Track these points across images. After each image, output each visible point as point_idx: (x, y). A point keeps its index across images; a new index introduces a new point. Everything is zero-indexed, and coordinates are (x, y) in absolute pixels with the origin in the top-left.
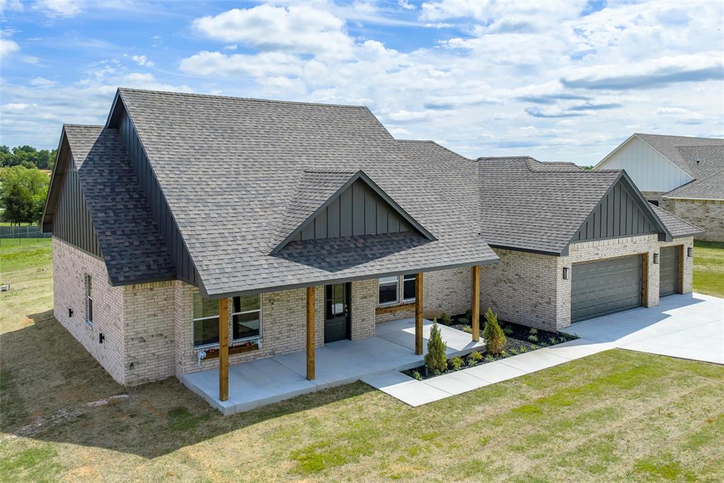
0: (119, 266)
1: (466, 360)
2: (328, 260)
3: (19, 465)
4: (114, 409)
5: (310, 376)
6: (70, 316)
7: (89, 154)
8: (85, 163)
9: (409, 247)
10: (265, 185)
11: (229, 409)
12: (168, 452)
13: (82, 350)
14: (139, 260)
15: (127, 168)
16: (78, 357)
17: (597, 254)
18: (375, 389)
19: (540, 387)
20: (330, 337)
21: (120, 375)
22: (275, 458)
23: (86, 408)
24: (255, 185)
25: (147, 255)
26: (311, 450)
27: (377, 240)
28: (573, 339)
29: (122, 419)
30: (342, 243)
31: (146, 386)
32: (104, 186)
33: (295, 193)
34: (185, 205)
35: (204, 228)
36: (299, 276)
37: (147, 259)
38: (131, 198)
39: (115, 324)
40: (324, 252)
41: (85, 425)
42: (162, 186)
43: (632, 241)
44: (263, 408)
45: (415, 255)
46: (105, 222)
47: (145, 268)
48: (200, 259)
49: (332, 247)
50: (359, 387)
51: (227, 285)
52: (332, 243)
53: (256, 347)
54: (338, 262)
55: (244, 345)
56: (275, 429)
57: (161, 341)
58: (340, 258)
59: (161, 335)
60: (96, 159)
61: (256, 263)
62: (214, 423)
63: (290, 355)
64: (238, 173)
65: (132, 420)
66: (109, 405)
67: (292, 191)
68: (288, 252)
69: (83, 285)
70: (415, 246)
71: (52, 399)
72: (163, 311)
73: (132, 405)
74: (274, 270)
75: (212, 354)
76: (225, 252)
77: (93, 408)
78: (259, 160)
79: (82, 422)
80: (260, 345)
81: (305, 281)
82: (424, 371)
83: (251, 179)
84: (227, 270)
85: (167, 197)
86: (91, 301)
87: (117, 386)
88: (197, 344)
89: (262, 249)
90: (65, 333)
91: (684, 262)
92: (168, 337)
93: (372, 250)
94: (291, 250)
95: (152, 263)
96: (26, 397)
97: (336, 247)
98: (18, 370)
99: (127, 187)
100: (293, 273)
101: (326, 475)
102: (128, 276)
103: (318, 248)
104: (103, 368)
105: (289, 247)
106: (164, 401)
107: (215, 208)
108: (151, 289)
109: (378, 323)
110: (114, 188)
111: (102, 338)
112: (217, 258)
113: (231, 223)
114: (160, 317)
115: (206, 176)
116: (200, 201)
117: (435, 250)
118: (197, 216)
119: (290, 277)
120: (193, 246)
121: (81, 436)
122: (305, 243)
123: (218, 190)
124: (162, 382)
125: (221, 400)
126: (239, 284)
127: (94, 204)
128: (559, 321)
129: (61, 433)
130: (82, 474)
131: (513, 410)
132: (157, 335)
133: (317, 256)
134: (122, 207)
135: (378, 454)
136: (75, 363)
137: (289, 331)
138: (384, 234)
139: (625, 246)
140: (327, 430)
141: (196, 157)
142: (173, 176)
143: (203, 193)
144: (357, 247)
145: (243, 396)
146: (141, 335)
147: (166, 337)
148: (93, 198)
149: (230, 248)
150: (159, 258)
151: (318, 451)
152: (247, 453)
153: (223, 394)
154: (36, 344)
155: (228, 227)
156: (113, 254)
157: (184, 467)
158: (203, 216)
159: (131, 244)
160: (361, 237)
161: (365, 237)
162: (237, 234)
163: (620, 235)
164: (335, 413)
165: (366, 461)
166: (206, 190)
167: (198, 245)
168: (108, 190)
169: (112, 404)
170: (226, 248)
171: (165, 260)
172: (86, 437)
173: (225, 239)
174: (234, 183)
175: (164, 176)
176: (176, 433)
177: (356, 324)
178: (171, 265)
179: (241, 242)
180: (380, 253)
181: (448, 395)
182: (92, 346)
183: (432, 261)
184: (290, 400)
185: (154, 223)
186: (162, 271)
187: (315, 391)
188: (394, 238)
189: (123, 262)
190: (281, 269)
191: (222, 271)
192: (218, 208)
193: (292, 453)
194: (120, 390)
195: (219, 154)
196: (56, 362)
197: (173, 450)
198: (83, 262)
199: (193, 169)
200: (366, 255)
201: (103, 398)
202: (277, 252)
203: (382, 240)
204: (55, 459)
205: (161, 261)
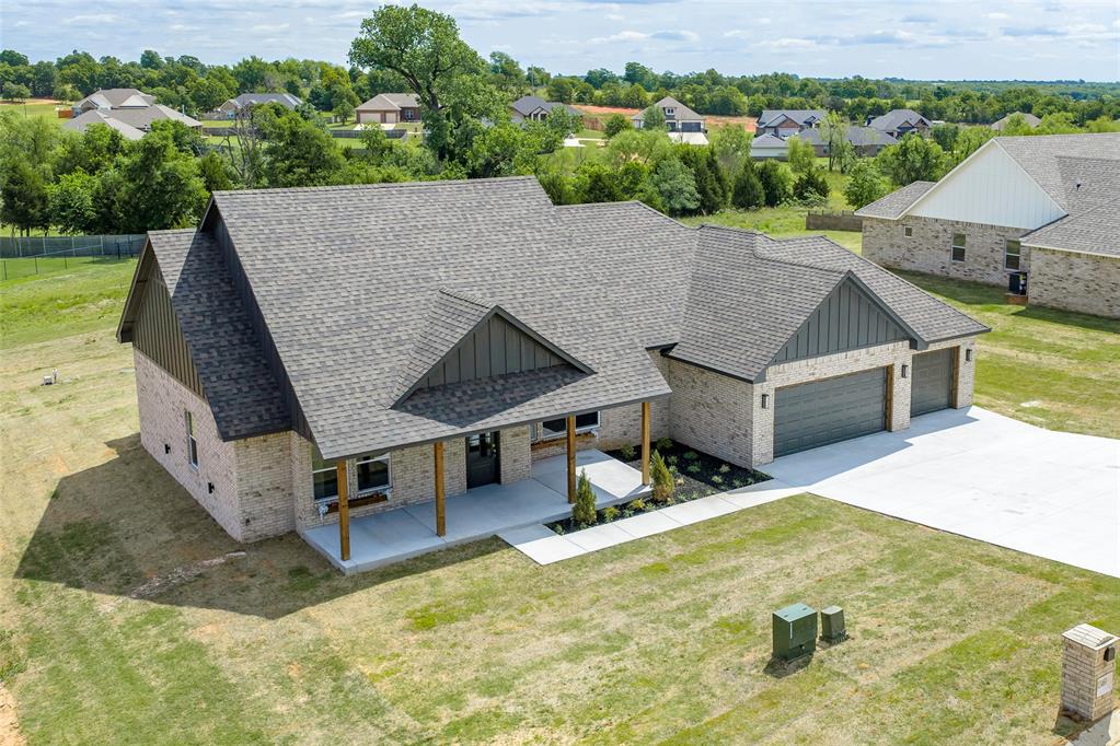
0: (228, 419)
1: (625, 509)
2: (458, 410)
3: (147, 623)
4: (233, 568)
5: (440, 532)
6: (167, 452)
7: (182, 274)
8: (179, 286)
9: (559, 386)
10: (390, 316)
11: (350, 569)
12: (289, 612)
13: (187, 496)
14: (250, 410)
15: (229, 289)
16: (182, 504)
17: (813, 374)
18: (509, 546)
19: (685, 543)
20: (474, 481)
21: (236, 531)
22: (390, 617)
23: (203, 566)
24: (378, 318)
25: (259, 403)
26: (426, 609)
27: (520, 379)
28: (764, 480)
29: (241, 579)
30: (477, 387)
31: (263, 543)
32: (204, 316)
33: (426, 323)
34: (297, 353)
35: (319, 381)
36: (423, 432)
37: (259, 408)
38: (236, 330)
39: (226, 476)
40: (455, 400)
41: (205, 586)
42: (271, 331)
43: (868, 353)
44: (386, 568)
45: (565, 396)
46: (209, 364)
47: (256, 419)
48: (315, 419)
49: (464, 393)
50: (494, 544)
51: (343, 448)
52: (464, 388)
53: (385, 498)
54: (470, 411)
55: (372, 496)
56: (396, 590)
57: (278, 495)
58: (473, 406)
59: (278, 488)
60: (191, 279)
61: (376, 419)
62: (335, 583)
63: (423, 505)
64: (358, 302)
65: (252, 580)
66: (226, 564)
67: (423, 321)
68: (413, 403)
69: (182, 420)
70: (566, 384)
71: (164, 557)
72: (278, 463)
73: (251, 564)
74: (395, 426)
75: (333, 508)
76: (341, 409)
77: (211, 567)
78: (384, 281)
79: (201, 582)
80: (389, 496)
81: (429, 437)
82: (567, 525)
83: (373, 309)
84: (343, 430)
85: (277, 345)
86: (194, 442)
87: (233, 542)
88: (317, 497)
89: (383, 401)
90: (161, 472)
91: (961, 368)
92: (285, 490)
93: (512, 393)
94: (418, 401)
95: (264, 412)
96: (134, 553)
97: (470, 393)
98: (116, 521)
99: (230, 315)
100: (416, 429)
101: (435, 631)
102: (239, 431)
103: (448, 395)
104: (214, 520)
105: (415, 397)
106: (284, 560)
107: (331, 353)
108: (265, 441)
109: (534, 461)
110: (215, 319)
111: (211, 487)
112: (334, 416)
113: (348, 371)
114: (276, 469)
115: (321, 311)
116: (315, 346)
117: (592, 386)
118: (310, 366)
119: (413, 434)
120: (306, 404)
121: (203, 596)
122: (432, 390)
123: (335, 328)
124: (281, 538)
125: (343, 559)
126: (356, 445)
127: (194, 343)
128: (756, 458)
129: (181, 593)
130: (209, 632)
131: (644, 568)
132: (273, 489)
133: (446, 406)
134: (227, 343)
135: (489, 613)
136: (181, 512)
137: (422, 478)
138: (530, 371)
139: (857, 360)
140: (447, 590)
141: (309, 285)
142: (283, 315)
143: (318, 335)
144: (494, 390)
145: (366, 555)
146: (254, 490)
147: (283, 490)
148: (192, 334)
149: (347, 403)
150: (272, 406)
151: (433, 610)
152: (365, 613)
153: (345, 554)
154: (128, 486)
155: (347, 376)
156: (221, 404)
157: (305, 625)
158: (319, 365)
159: (240, 390)
160: (501, 377)
161: (505, 377)
162: (356, 386)
163: (848, 348)
164: (459, 572)
165: (476, 619)
166: (321, 330)
167: (312, 402)
168: (208, 322)
169: (230, 563)
170: (343, 403)
171: (278, 408)
172: (207, 597)
173: (342, 393)
174: (354, 317)
175: (273, 316)
176: (297, 593)
177: (506, 466)
178: (286, 414)
179: (360, 395)
180: (522, 397)
181: (583, 552)
182: (200, 494)
183: (584, 402)
184: (416, 559)
185: (264, 362)
186: (276, 421)
187: (444, 548)
188: (541, 375)
189: (232, 413)
190: (404, 425)
191: (338, 432)
192: (335, 353)
193: (408, 611)
194: (237, 547)
195: (337, 277)
196: (159, 511)
197: (295, 611)
198: (181, 395)
199: (305, 303)
200: (504, 400)
201: (219, 556)
202: (399, 405)
203: (526, 378)
204: (180, 617)
205: (274, 410)
